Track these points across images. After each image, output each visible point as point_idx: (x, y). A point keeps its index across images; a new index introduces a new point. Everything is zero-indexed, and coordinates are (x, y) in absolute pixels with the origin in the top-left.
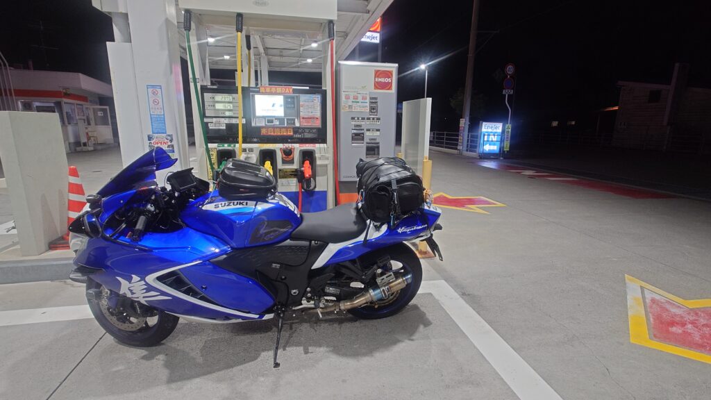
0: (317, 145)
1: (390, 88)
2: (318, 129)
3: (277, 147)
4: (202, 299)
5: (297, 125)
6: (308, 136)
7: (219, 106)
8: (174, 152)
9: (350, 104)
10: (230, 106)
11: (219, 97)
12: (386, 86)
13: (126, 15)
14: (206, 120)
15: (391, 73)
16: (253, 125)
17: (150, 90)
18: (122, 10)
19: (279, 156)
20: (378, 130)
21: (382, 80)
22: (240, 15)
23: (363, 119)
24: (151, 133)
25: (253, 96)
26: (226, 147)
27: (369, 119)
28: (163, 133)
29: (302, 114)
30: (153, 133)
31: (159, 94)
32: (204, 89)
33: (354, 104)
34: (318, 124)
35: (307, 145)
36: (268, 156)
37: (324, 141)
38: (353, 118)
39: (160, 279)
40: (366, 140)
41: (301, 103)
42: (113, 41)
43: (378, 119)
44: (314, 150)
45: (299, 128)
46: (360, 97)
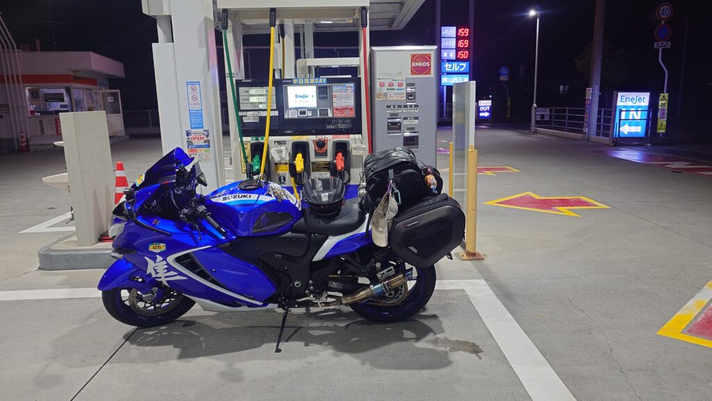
0: (352, 136)
1: (429, 73)
2: (352, 119)
3: (310, 139)
4: (213, 281)
5: (330, 115)
6: (341, 126)
7: (253, 100)
9: (385, 91)
10: (263, 99)
11: (253, 91)
12: (425, 70)
14: (240, 114)
15: (429, 56)
17: (189, 86)
18: (166, 13)
19: (312, 149)
20: (416, 118)
21: (419, 64)
22: (273, 10)
23: (400, 106)
24: (189, 129)
25: (286, 88)
26: (256, 140)
27: (406, 106)
28: (200, 128)
29: (335, 105)
31: (198, 91)
32: (239, 83)
33: (390, 92)
34: (352, 114)
35: (341, 136)
37: (359, 132)
38: (389, 107)
40: (403, 128)
41: (334, 94)
42: (157, 41)
43: (416, 106)
44: (348, 142)
45: (331, 119)
46: (396, 84)
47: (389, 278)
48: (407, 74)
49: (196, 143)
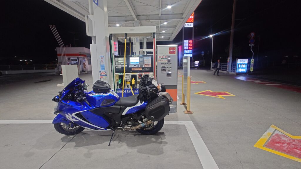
0: (150, 73)
1: (175, 53)
2: (150, 68)
3: (137, 74)
4: (88, 122)
5: (143, 66)
6: (147, 70)
7: (119, 61)
8: (106, 76)
9: (161, 59)
10: (123, 61)
11: (120, 59)
12: (174, 52)
13: (95, 36)
14: (116, 66)
15: (175, 48)
16: (129, 67)
17: (101, 57)
18: (94, 35)
19: (138, 77)
20: (171, 68)
21: (172, 50)
22: (126, 34)
23: (165, 64)
24: (100, 70)
25: (130, 58)
26: (121, 74)
27: (167, 64)
28: (103, 70)
29: (145, 63)
30: (101, 70)
31: (103, 59)
32: (115, 57)
33: (162, 59)
34: (150, 66)
35: (147, 73)
36: (134, 77)
37: (153, 72)
38: (162, 64)
39: (76, 115)
40: (167, 71)
41: (145, 60)
42: (92, 44)
43: (171, 64)
44: (149, 75)
45: (144, 67)
46: (164, 57)
47: (146, 121)
48: (168, 54)
49: (102, 74)
